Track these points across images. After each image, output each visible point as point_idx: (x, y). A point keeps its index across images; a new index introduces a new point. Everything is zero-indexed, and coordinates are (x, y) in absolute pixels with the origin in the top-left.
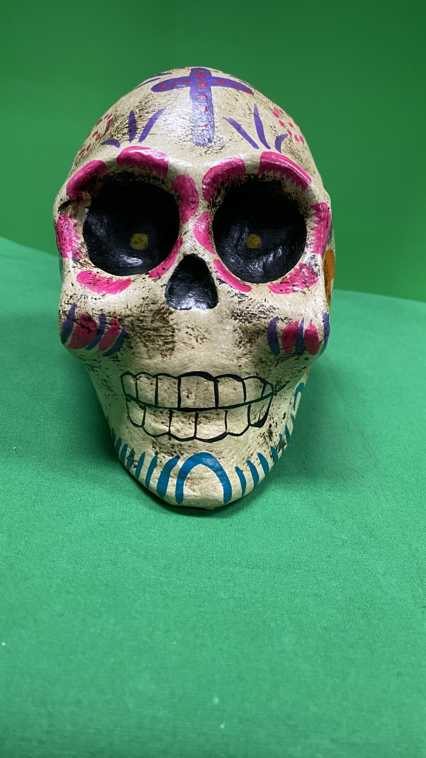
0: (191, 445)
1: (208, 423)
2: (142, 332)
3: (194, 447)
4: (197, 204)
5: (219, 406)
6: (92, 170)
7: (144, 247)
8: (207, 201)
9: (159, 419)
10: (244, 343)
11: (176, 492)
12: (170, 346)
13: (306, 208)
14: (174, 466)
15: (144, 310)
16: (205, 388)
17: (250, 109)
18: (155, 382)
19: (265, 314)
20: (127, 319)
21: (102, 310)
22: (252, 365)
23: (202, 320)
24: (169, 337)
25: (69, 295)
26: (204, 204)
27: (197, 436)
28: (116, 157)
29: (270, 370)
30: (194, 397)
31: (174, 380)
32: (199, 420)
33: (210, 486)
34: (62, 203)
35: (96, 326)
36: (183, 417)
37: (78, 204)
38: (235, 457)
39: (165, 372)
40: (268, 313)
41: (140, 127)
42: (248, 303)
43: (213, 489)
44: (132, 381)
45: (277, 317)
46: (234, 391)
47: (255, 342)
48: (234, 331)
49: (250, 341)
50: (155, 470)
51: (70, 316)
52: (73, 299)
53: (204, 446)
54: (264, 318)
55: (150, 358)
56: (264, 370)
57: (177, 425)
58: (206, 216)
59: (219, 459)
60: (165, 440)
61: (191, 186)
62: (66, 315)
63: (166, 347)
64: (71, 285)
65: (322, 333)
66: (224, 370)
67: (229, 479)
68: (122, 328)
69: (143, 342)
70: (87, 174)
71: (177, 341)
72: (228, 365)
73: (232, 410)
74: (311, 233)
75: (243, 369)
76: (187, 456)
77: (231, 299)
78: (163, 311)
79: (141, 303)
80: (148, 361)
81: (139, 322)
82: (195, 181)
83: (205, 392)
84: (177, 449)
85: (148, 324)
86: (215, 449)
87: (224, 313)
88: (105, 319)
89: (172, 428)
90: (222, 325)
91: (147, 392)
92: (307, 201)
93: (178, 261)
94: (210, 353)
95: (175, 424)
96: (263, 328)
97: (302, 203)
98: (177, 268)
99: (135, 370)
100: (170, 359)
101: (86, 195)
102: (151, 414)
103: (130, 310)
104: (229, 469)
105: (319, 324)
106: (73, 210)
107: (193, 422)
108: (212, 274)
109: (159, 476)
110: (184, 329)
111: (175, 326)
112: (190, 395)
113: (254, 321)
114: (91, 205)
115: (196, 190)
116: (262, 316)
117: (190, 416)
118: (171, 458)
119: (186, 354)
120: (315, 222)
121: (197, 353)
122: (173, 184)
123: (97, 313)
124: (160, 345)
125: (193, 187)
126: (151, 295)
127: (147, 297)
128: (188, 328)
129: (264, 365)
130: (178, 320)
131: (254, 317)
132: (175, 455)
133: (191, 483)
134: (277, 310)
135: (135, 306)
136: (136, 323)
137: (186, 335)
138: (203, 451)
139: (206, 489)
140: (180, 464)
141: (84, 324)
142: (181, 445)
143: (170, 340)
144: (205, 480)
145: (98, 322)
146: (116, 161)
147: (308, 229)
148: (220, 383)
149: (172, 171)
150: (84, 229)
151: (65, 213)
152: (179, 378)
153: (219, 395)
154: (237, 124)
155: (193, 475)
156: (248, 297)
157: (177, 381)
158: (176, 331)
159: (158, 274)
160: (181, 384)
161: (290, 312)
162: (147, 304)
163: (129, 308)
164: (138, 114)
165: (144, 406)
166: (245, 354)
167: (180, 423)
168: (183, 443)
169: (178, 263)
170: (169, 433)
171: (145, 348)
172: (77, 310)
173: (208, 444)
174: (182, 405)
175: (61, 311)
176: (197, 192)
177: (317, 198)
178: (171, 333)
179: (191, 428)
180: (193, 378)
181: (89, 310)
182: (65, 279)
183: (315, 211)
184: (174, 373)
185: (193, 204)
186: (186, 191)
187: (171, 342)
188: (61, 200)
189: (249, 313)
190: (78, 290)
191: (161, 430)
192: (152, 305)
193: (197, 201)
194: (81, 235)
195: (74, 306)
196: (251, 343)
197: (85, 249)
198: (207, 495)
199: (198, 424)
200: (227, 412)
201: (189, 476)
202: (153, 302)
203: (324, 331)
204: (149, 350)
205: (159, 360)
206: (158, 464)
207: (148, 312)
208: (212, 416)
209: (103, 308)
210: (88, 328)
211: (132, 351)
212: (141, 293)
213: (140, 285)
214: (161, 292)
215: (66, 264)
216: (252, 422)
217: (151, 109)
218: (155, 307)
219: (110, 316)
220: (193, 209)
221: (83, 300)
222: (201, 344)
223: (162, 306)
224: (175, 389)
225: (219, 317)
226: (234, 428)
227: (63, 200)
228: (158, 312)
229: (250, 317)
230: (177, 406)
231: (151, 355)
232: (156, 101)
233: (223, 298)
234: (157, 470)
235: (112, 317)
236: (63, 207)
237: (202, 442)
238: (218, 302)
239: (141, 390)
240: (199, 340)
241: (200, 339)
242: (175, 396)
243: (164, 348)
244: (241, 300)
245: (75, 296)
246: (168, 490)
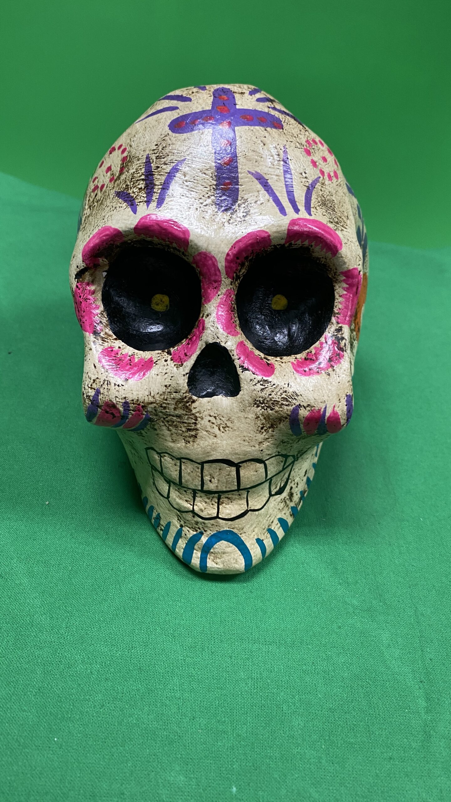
0: (214, 524)
1: (230, 503)
2: (165, 417)
3: (217, 526)
4: (219, 283)
5: (241, 488)
6: (108, 239)
7: (165, 308)
8: (230, 278)
9: (183, 497)
10: (266, 428)
11: (200, 564)
12: (193, 433)
13: (335, 273)
14: (199, 541)
15: (167, 398)
16: (227, 474)
17: (279, 155)
18: (179, 464)
19: (287, 401)
20: (150, 406)
21: (125, 398)
22: (274, 447)
23: (224, 409)
24: (192, 425)
25: (92, 379)
26: (227, 282)
27: (220, 516)
28: (133, 226)
29: (292, 446)
30: (216, 482)
31: (197, 465)
32: (221, 500)
33: (232, 559)
34: (78, 270)
35: (120, 413)
36: (206, 498)
37: (95, 270)
38: (256, 530)
39: (188, 457)
40: (290, 400)
41: (157, 184)
42: (271, 390)
43: (235, 561)
44: (156, 457)
45: (300, 405)
46: (255, 473)
47: (277, 427)
48: (256, 418)
49: (272, 426)
50: (180, 540)
51: (94, 402)
52: (96, 384)
53: (227, 524)
54: (286, 405)
55: (174, 441)
56: (286, 447)
57: (201, 505)
58: (228, 294)
59: (240, 534)
60: (189, 516)
61: (214, 264)
62: (91, 400)
63: (189, 434)
64: (94, 367)
65: (345, 417)
66: (246, 457)
67: (250, 551)
68: (146, 414)
69: (166, 426)
70: (102, 242)
71: (200, 429)
72: (250, 451)
73: (254, 489)
74: (339, 300)
75: (265, 452)
76: (210, 533)
77: (253, 388)
78: (185, 400)
79: (164, 391)
80: (172, 445)
81: (162, 408)
82: (217, 259)
83: (227, 477)
84: (201, 526)
85: (171, 410)
86: (237, 526)
87: (247, 402)
88: (129, 407)
89: (195, 507)
90: (244, 414)
91: (171, 471)
92: (337, 267)
93: (200, 348)
94: (232, 441)
95: (199, 504)
96: (285, 415)
97: (331, 267)
98: (199, 355)
99: (159, 449)
100: (193, 446)
101: (102, 261)
102: (176, 490)
103: (153, 397)
104: (250, 542)
105: (341, 409)
106: (91, 276)
107: (216, 502)
108: (235, 361)
109: (184, 547)
110: (206, 418)
111: (197, 415)
112: (213, 480)
113: (277, 408)
114: (108, 269)
115: (218, 268)
116: (284, 403)
117: (213, 497)
118: (195, 533)
119: (209, 442)
120: (344, 289)
121: (219, 442)
122: (194, 259)
123: (120, 400)
124: (183, 431)
125: (215, 265)
126: (174, 384)
127: (170, 385)
128: (210, 416)
129: (286, 444)
130: (200, 408)
131: (276, 403)
132: (199, 531)
133: (214, 557)
134: (300, 397)
135: (158, 393)
136: (160, 409)
137: (208, 423)
138: (225, 529)
139: (229, 563)
140: (204, 539)
141: (108, 410)
142: (204, 523)
143: (193, 428)
144: (227, 554)
145: (121, 409)
146: (133, 230)
147: (337, 296)
148: (242, 468)
149: (193, 246)
150: (103, 295)
151: (83, 280)
152: (202, 464)
153: (241, 479)
154: (263, 178)
155: (216, 550)
156: (270, 382)
157: (200, 466)
158: (199, 419)
159: (181, 359)
160: (204, 469)
161: (313, 399)
162: (169, 392)
163: (152, 395)
164: (154, 163)
165: (169, 482)
166: (267, 439)
167: (204, 503)
168: (206, 522)
169: (201, 350)
170: (193, 511)
171: (168, 432)
172: (100, 397)
173: (230, 523)
174: (205, 488)
175: (85, 395)
176: (219, 271)
177: (348, 264)
178: (194, 421)
179: (214, 508)
180: (214, 465)
181: (113, 398)
182: (87, 357)
183: (344, 278)
184: (197, 459)
185: (215, 283)
186: (209, 269)
187: (194, 429)
188: (77, 267)
189: (271, 400)
190: (100, 373)
191: (185, 508)
192: (174, 394)
193: (220, 280)
194: (100, 303)
195: (98, 392)
196: (274, 428)
197: (105, 319)
198: (229, 567)
199: (221, 504)
200: (248, 492)
201: (212, 550)
202: (175, 391)
203: (347, 414)
204: (172, 434)
205: (182, 445)
206: (183, 535)
207: (170, 400)
208: (234, 497)
209: (127, 396)
210: (112, 414)
211: (156, 432)
212: (163, 380)
213: (162, 369)
214: (183, 381)
215: (87, 339)
216: (273, 493)
217: (170, 158)
218: (178, 396)
219: (133, 404)
220: (215, 288)
221: (105, 386)
222: (223, 432)
223: (185, 395)
224: (198, 474)
225: (242, 406)
226: (255, 504)
227: (79, 267)
228: (181, 400)
229: (273, 404)
230: (200, 489)
231: (174, 439)
232: (174, 146)
233: (246, 387)
234: (182, 541)
235: (136, 404)
236: (80, 275)
237: (224, 521)
238: (240, 391)
239: (166, 468)
240: (221, 428)
241: (223, 427)
242: (198, 480)
243: (187, 434)
244: (264, 387)
245: (98, 380)
246: (193, 561)
